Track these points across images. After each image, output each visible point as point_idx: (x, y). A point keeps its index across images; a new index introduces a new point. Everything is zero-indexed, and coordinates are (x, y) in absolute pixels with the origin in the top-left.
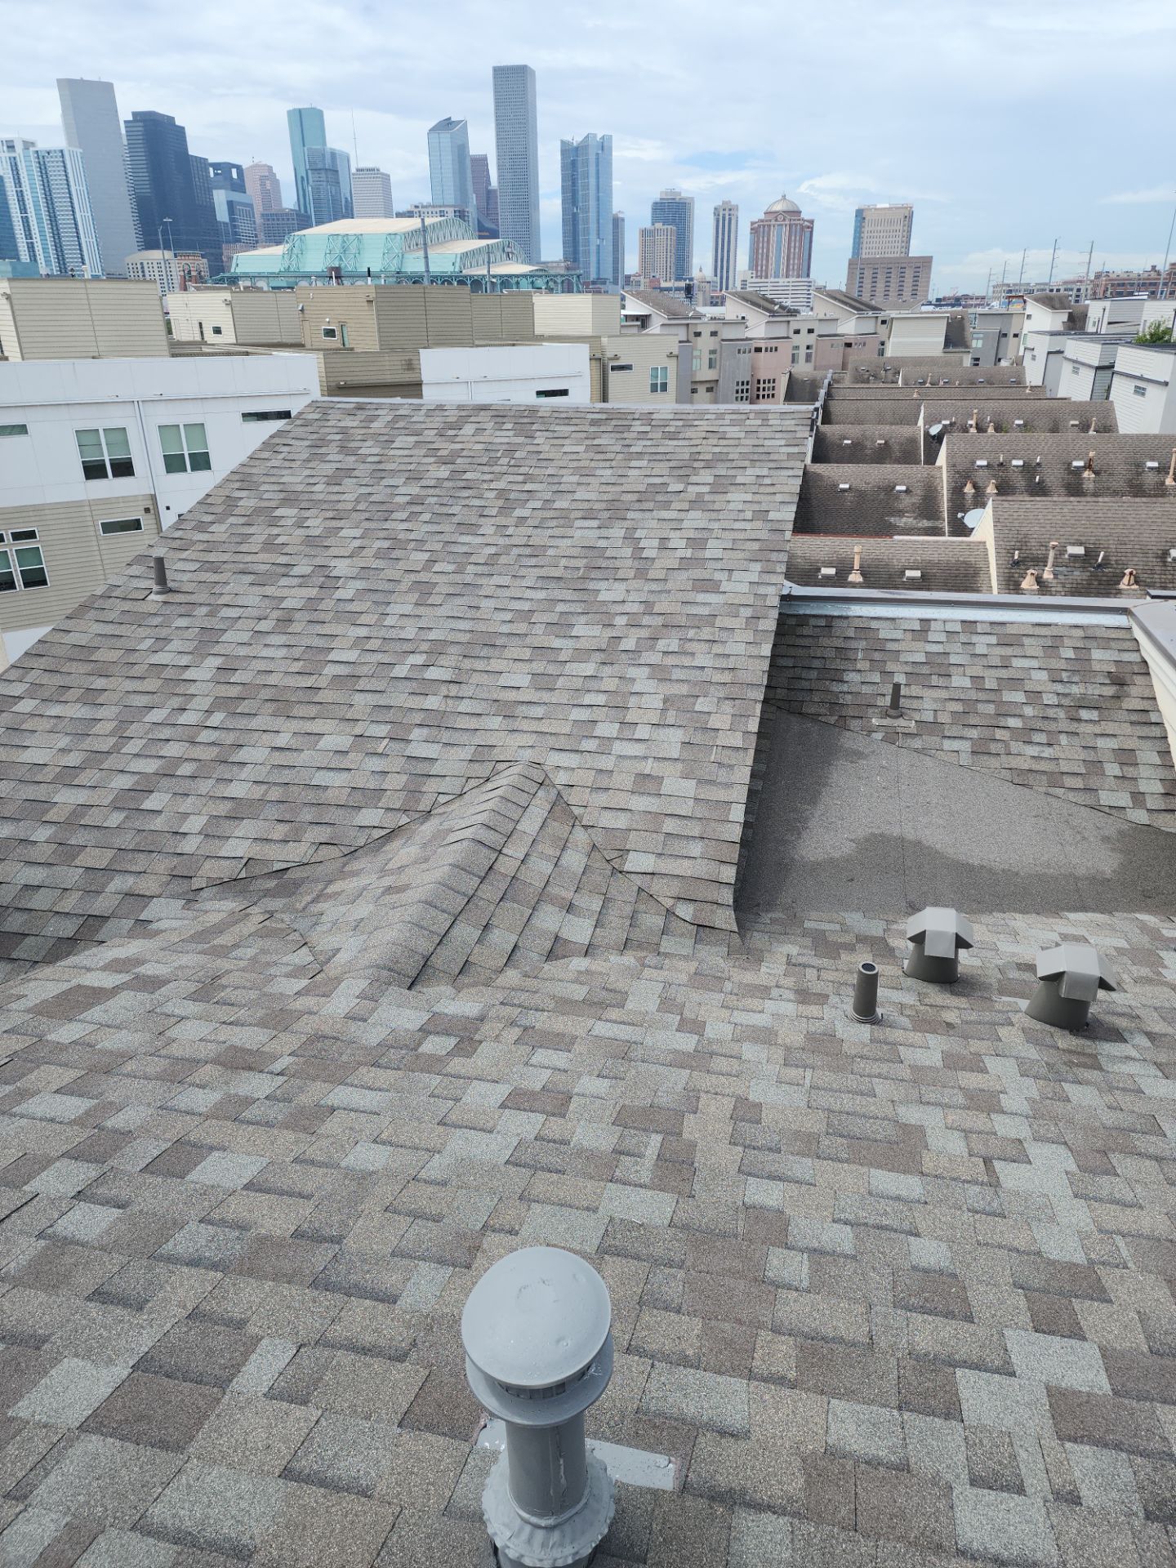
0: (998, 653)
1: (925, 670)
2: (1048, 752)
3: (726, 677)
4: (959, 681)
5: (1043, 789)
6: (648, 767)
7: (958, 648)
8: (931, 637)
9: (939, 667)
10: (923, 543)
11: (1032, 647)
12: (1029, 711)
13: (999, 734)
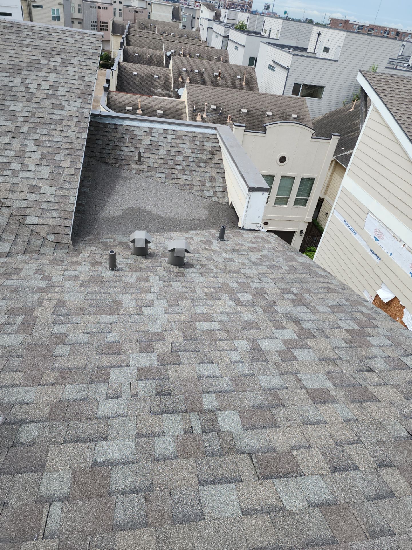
0: (175, 142)
1: (150, 147)
2: (190, 178)
3: (68, 146)
4: (162, 152)
5: (187, 191)
6: (34, 182)
7: (161, 139)
8: (153, 135)
9: (154, 147)
10: (163, 99)
11: (186, 140)
12: (184, 163)
13: (175, 171)
